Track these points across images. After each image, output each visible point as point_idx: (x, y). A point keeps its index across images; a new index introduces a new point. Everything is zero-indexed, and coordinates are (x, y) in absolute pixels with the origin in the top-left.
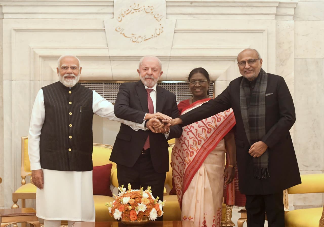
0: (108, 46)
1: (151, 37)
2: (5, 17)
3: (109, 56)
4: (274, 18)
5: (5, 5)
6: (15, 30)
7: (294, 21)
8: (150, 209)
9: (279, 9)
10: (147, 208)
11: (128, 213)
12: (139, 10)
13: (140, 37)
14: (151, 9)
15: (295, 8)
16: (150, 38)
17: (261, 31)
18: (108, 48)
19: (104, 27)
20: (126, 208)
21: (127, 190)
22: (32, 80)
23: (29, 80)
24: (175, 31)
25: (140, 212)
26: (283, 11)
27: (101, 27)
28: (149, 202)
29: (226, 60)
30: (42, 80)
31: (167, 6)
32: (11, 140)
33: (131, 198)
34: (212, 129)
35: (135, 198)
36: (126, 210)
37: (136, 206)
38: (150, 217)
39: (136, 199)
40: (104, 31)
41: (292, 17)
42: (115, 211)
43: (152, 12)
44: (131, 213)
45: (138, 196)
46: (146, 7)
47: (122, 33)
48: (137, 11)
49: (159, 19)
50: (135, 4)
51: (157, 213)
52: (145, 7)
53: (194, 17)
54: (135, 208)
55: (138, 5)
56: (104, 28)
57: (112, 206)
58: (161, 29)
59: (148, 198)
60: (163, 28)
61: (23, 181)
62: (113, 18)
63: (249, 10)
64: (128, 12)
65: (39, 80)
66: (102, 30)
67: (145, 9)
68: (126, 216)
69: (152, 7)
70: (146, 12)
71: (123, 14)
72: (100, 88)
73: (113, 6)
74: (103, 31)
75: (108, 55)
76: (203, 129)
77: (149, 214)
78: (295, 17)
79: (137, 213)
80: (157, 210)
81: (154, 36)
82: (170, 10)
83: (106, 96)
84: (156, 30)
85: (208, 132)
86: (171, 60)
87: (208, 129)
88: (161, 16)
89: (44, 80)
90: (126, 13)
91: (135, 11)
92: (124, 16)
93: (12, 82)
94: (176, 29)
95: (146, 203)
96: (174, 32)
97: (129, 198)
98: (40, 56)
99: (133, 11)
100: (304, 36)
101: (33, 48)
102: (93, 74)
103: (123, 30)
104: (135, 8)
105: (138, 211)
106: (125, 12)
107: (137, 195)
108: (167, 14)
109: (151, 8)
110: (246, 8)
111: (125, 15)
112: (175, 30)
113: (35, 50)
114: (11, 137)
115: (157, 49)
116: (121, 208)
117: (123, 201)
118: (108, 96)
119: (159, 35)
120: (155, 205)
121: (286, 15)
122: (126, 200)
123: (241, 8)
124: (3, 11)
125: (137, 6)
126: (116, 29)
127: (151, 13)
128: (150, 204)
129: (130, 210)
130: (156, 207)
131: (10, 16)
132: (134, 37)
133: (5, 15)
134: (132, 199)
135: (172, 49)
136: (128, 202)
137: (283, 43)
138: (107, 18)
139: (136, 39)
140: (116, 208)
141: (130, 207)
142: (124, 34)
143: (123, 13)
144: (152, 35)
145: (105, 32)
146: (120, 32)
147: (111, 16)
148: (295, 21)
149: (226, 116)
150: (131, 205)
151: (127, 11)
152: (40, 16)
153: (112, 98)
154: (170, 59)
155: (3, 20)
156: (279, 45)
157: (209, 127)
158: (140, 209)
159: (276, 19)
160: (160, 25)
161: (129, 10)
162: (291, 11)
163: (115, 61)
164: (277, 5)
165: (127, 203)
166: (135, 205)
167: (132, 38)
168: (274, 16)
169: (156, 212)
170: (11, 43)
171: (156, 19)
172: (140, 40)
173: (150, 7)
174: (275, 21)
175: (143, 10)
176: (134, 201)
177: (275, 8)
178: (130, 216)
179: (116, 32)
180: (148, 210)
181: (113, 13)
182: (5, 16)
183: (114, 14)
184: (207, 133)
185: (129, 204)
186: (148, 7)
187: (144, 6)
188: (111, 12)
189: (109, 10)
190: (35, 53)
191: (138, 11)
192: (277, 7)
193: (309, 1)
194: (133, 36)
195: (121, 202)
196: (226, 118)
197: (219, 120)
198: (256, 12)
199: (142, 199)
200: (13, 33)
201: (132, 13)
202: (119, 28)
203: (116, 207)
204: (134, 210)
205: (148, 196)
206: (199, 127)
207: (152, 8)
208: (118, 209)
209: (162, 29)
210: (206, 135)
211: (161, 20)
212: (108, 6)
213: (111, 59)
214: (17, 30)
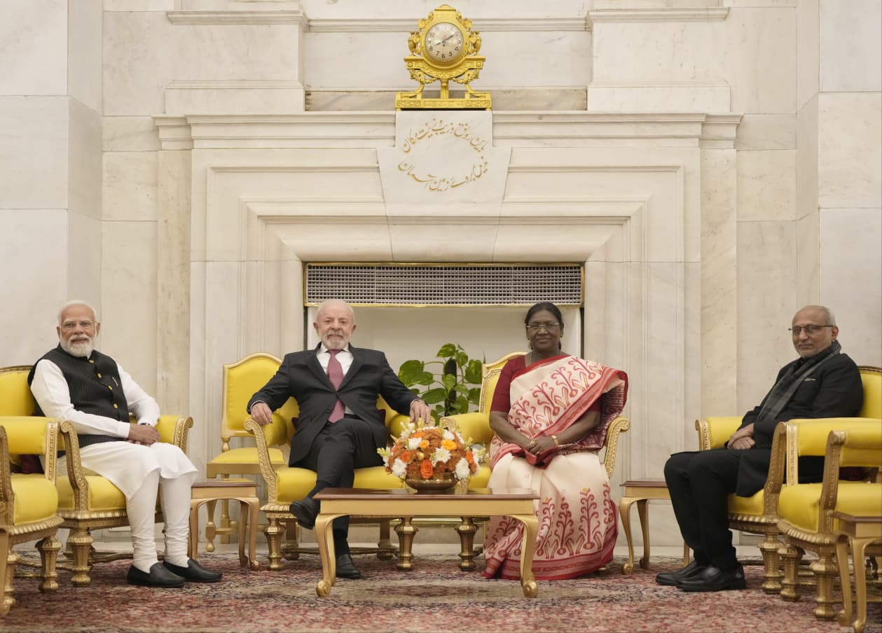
0: (384, 198)
1: (465, 180)
2: (195, 147)
3: (387, 216)
4: (697, 145)
5: (196, 124)
6: (213, 169)
7: (735, 150)
8: (456, 458)
9: (707, 128)
10: (451, 457)
11: (418, 465)
12: (442, 131)
13: (444, 180)
14: (465, 129)
15: (738, 126)
16: (462, 183)
17: (673, 169)
18: (384, 202)
19: (378, 163)
20: (414, 455)
21: (417, 426)
22: (244, 261)
23: (238, 261)
24: (510, 170)
25: (439, 463)
26: (714, 131)
27: (371, 163)
28: (454, 446)
29: (606, 223)
30: (261, 261)
31: (494, 124)
32: (204, 373)
33: (423, 438)
34: (562, 408)
35: (430, 440)
36: (415, 460)
37: (432, 452)
38: (457, 472)
39: (433, 441)
40: (377, 170)
41: (732, 143)
42: (394, 462)
43: (467, 135)
44: (423, 465)
45: (436, 435)
46: (456, 126)
47: (411, 173)
48: (439, 132)
49: (479, 147)
50: (434, 120)
51: (469, 467)
52: (453, 126)
53: (545, 144)
54: (429, 456)
55: (441, 121)
56: (377, 165)
57: (389, 455)
58: (483, 165)
59: (454, 441)
60: (486, 163)
61: (226, 446)
62: (394, 146)
63: (648, 130)
64: (423, 134)
65: (256, 261)
66: (373, 168)
67: (453, 129)
68: (414, 470)
69: (467, 125)
70: (455, 134)
71: (412, 139)
72: (369, 276)
73: (395, 123)
74: (375, 170)
75: (385, 215)
76: (546, 407)
77: (455, 467)
78: (737, 143)
79: (434, 465)
80: (468, 461)
81: (469, 179)
82: (500, 131)
83: (380, 291)
84: (474, 167)
85: (555, 414)
86: (501, 223)
87: (555, 408)
88: (483, 141)
89: (265, 261)
90: (419, 137)
91: (435, 132)
92: (414, 143)
93: (207, 263)
94: (511, 166)
95: (450, 448)
96: (509, 172)
97: (420, 439)
98: (259, 217)
99: (431, 132)
100: (755, 178)
101: (246, 202)
102: (356, 249)
103: (412, 167)
104: (435, 128)
105: (436, 461)
106: (416, 134)
107: (434, 434)
108: (494, 138)
109: (465, 127)
110: (643, 126)
111: (417, 140)
112: (509, 168)
113: (249, 204)
114: (204, 367)
115: (475, 203)
116: (405, 456)
117: (408, 443)
118: (383, 291)
119: (479, 176)
120: (466, 452)
121: (721, 139)
122: (414, 443)
123: (634, 126)
124: (193, 135)
125: (438, 124)
126: (399, 167)
127: (464, 136)
128: (456, 450)
129: (420, 459)
130: (468, 457)
131: (206, 144)
132: (432, 180)
133: (195, 142)
134: (424, 441)
135: (503, 202)
136: (418, 446)
137: (716, 191)
138: (383, 146)
139: (437, 185)
140: (395, 457)
141: (422, 455)
142: (413, 175)
143: (413, 136)
144: (467, 178)
145: (379, 171)
146: (407, 172)
147: (392, 142)
148: (737, 151)
149: (587, 386)
150: (422, 452)
151: (420, 132)
152: (260, 144)
153: (391, 295)
154: (500, 221)
155: (193, 150)
156: (707, 196)
157: (556, 405)
158: (439, 458)
159: (700, 146)
160: (482, 158)
161: (423, 130)
162: (731, 132)
163: (397, 226)
164: (703, 119)
165: (415, 448)
166: (429, 451)
167: (429, 182)
168: (697, 140)
169: (467, 464)
170: (206, 193)
171: (475, 148)
172: (443, 186)
173: (463, 125)
174: (698, 150)
175: (451, 131)
176: (428, 444)
177: (699, 126)
178: (421, 470)
179: (400, 172)
180: (453, 461)
181: (394, 138)
182: (197, 144)
183: (396, 138)
184: (552, 415)
185: (419, 449)
186: (460, 124)
187: (452, 124)
188: (391, 134)
189: (388, 131)
190: (249, 211)
191: (441, 133)
192: (703, 124)
193: (765, 114)
194: (430, 178)
195: (406, 447)
196: (586, 390)
197: (574, 393)
198: (663, 134)
199: (443, 442)
200: (210, 173)
201: (429, 137)
202: (406, 165)
203: (396, 455)
204: (428, 459)
205: (452, 437)
206: (539, 404)
207: (467, 128)
208: (401, 459)
209: (485, 167)
210: (550, 418)
211: (482, 149)
212: (385, 124)
213: (389, 221)
214: (217, 170)
